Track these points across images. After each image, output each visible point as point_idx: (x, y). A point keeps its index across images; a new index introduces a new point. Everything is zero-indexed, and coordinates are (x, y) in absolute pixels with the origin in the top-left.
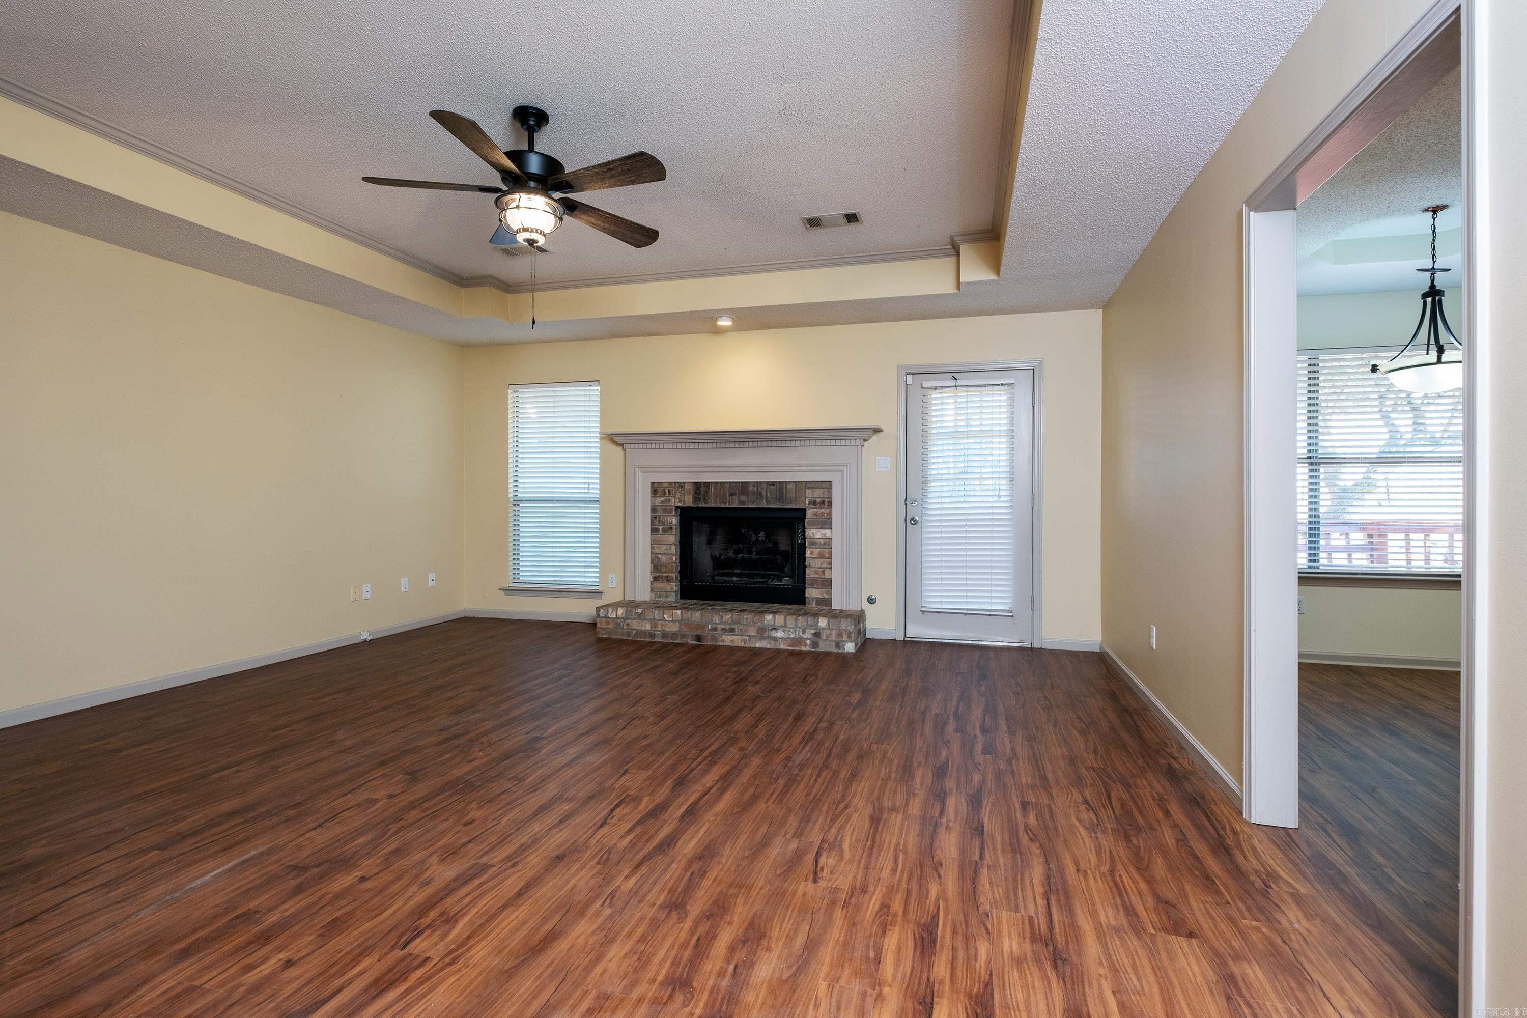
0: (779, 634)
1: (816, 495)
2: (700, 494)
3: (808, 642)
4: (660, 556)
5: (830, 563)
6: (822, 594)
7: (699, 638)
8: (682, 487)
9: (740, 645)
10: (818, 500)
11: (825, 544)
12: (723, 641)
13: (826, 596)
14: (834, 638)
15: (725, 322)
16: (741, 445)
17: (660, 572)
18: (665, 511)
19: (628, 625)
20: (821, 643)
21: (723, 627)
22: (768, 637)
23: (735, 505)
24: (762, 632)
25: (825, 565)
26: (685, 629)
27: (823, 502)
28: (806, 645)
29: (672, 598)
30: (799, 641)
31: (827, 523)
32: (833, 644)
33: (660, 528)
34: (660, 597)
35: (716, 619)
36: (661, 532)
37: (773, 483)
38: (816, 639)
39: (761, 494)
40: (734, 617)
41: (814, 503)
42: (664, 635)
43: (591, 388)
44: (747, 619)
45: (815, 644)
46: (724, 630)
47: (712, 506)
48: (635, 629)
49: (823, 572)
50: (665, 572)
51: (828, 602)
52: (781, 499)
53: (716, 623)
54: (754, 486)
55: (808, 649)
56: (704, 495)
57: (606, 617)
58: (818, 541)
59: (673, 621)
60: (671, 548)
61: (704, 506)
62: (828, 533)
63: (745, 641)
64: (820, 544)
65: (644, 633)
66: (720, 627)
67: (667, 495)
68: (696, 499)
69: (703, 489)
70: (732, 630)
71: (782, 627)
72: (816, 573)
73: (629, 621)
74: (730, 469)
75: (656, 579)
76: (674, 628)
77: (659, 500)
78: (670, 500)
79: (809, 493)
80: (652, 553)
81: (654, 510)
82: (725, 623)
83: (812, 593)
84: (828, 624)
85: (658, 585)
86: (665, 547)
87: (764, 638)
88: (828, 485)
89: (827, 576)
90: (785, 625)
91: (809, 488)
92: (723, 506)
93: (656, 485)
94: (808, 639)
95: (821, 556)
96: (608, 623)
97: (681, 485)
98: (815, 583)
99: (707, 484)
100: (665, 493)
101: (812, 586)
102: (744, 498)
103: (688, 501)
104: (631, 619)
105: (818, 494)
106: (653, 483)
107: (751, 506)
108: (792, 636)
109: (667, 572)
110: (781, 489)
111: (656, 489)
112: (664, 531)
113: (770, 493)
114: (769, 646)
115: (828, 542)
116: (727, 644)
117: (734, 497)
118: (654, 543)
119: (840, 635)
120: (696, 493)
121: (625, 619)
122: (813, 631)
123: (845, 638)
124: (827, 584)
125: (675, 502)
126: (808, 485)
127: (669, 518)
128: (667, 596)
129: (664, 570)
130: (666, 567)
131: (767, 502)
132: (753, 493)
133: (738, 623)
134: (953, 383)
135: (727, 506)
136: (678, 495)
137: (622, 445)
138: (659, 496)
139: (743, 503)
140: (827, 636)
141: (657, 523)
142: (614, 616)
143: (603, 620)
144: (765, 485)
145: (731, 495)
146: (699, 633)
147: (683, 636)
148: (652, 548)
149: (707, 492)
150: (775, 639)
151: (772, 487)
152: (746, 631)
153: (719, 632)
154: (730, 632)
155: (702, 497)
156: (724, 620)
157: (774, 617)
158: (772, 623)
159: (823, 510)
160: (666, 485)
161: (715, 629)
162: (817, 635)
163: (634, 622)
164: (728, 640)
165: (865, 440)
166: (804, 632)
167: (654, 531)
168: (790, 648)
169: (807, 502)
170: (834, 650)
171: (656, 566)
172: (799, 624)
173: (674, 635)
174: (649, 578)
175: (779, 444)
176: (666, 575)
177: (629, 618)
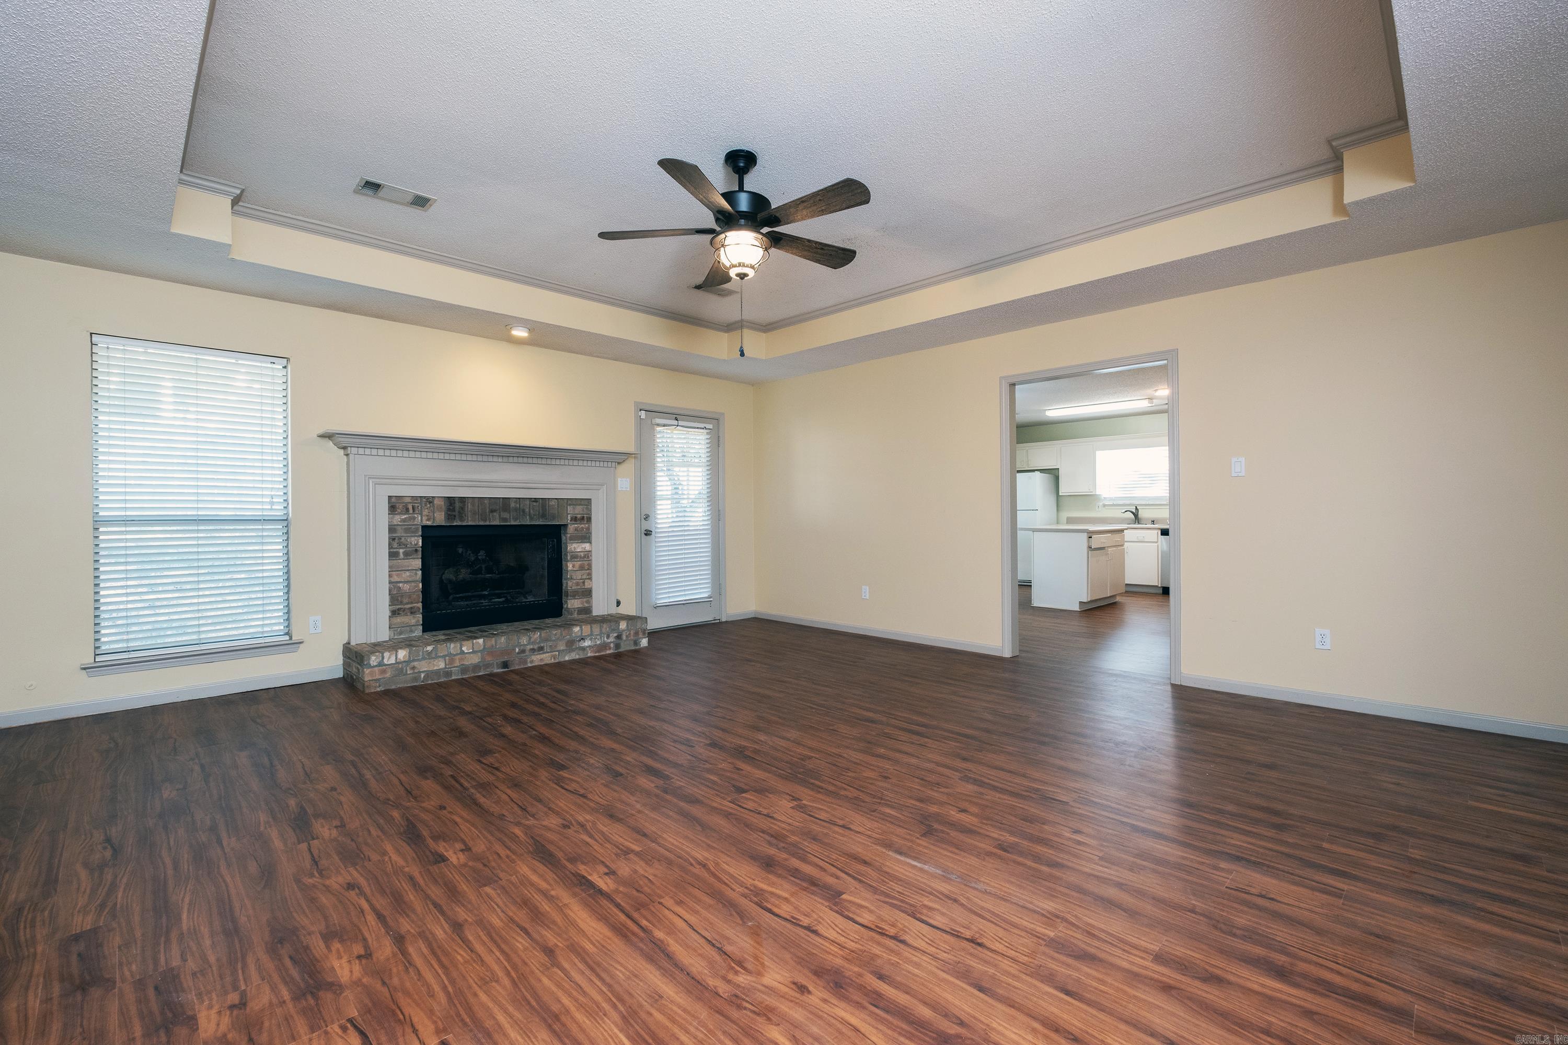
0: (587, 643)
1: (576, 512)
2: (454, 511)
3: (612, 645)
4: (401, 585)
5: (590, 574)
6: (582, 603)
7: (505, 665)
8: (430, 502)
9: (550, 662)
10: (579, 516)
11: (585, 557)
12: (532, 662)
13: (586, 605)
14: (632, 638)
15: (520, 333)
16: (505, 459)
17: (401, 603)
18: (407, 530)
19: (414, 668)
20: (622, 644)
21: (532, 647)
22: (576, 648)
23: (497, 523)
24: (571, 644)
25: (584, 577)
26: (489, 659)
27: (583, 518)
28: (610, 649)
29: (418, 632)
30: (605, 646)
31: (586, 537)
32: (632, 643)
33: (401, 551)
34: (401, 633)
35: (524, 640)
36: (402, 556)
37: (536, 500)
38: (618, 641)
39: (524, 511)
40: (543, 635)
41: (575, 519)
42: (464, 670)
43: (274, 366)
44: (556, 635)
45: (617, 646)
46: (533, 650)
47: (470, 523)
48: (423, 672)
49: (584, 583)
50: (407, 604)
51: (587, 610)
52: (543, 516)
53: (525, 645)
54: (516, 502)
55: (611, 651)
56: (459, 512)
57: (381, 664)
58: (579, 554)
59: (474, 652)
60: (416, 574)
61: (459, 523)
62: (587, 546)
63: (554, 657)
64: (581, 557)
65: (437, 673)
66: (529, 647)
67: (411, 511)
68: (450, 516)
69: (457, 505)
70: (541, 649)
71: (588, 635)
72: (577, 584)
73: (416, 664)
74: (491, 484)
75: (394, 613)
76: (475, 659)
77: (397, 519)
78: (414, 518)
79: (570, 509)
80: (390, 582)
81: (392, 529)
82: (533, 643)
83: (573, 604)
84: (627, 625)
85: (398, 620)
86: (408, 573)
87: (573, 650)
88: (589, 501)
89: (587, 585)
90: (591, 634)
91: (570, 505)
92: (482, 523)
93: (393, 500)
94: (611, 642)
95: (582, 568)
96: (384, 672)
97: (430, 500)
98: (575, 594)
99: (463, 500)
100: (407, 510)
101: (574, 597)
102: (506, 515)
103: (440, 519)
104: (418, 660)
105: (579, 510)
106: (390, 497)
107: (513, 523)
108: (598, 643)
109: (412, 603)
110: (544, 506)
111: (394, 505)
112: (407, 554)
113: (533, 509)
114: (577, 657)
115: (587, 555)
116: (536, 664)
117: (495, 514)
118: (392, 569)
119: (636, 634)
120: (449, 510)
121: (407, 662)
122: (615, 635)
123: (641, 636)
124: (588, 593)
125: (422, 520)
126: (569, 502)
127: (413, 539)
128: (411, 631)
129: (405, 601)
130: (410, 597)
131: (531, 519)
132: (516, 510)
133: (547, 640)
134: (675, 422)
135: (488, 523)
136: (425, 512)
137: (345, 448)
138: (399, 514)
139: (505, 520)
140: (627, 636)
141: (395, 545)
142: (393, 661)
143: (376, 669)
144: (528, 502)
145: (492, 511)
146: (506, 658)
147: (487, 666)
148: (390, 576)
149: (462, 508)
150: (583, 649)
151: (535, 504)
152: (556, 646)
153: (527, 653)
154: (539, 651)
155: (456, 513)
156: (532, 640)
157: (581, 627)
158: (580, 634)
159: (583, 526)
160: (408, 500)
161: (523, 651)
162: (619, 637)
163: (423, 662)
164: (537, 659)
165: (619, 463)
166: (608, 637)
167: (393, 555)
168: (597, 654)
169: (569, 518)
170: (633, 648)
171: (396, 598)
172: (604, 630)
173: (476, 667)
174: (388, 613)
175: (544, 461)
176: (409, 606)
177: (414, 660)
